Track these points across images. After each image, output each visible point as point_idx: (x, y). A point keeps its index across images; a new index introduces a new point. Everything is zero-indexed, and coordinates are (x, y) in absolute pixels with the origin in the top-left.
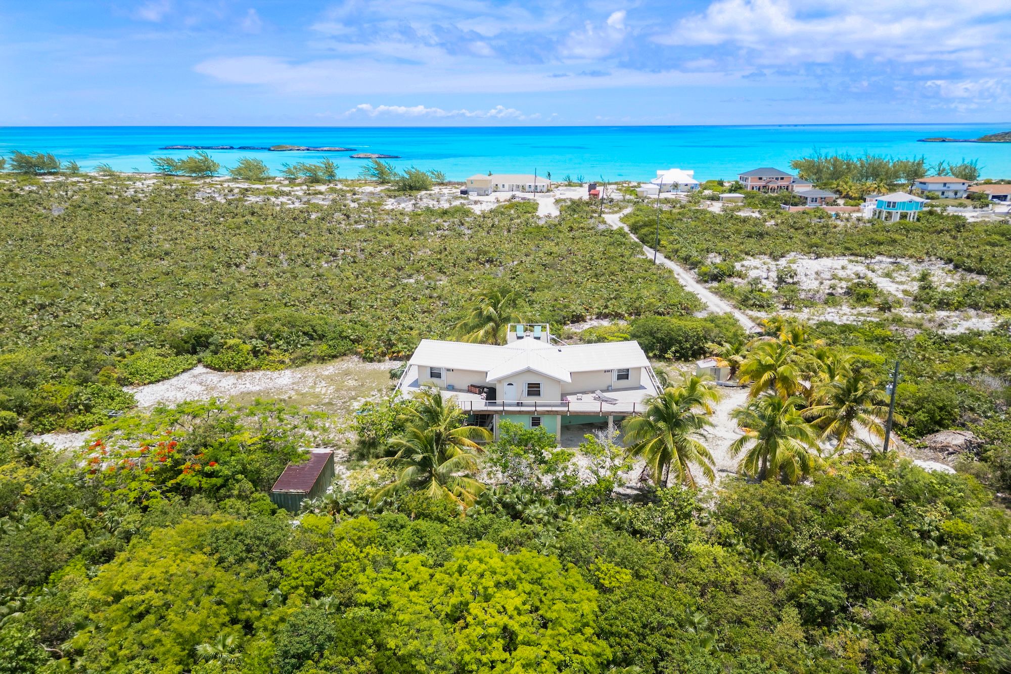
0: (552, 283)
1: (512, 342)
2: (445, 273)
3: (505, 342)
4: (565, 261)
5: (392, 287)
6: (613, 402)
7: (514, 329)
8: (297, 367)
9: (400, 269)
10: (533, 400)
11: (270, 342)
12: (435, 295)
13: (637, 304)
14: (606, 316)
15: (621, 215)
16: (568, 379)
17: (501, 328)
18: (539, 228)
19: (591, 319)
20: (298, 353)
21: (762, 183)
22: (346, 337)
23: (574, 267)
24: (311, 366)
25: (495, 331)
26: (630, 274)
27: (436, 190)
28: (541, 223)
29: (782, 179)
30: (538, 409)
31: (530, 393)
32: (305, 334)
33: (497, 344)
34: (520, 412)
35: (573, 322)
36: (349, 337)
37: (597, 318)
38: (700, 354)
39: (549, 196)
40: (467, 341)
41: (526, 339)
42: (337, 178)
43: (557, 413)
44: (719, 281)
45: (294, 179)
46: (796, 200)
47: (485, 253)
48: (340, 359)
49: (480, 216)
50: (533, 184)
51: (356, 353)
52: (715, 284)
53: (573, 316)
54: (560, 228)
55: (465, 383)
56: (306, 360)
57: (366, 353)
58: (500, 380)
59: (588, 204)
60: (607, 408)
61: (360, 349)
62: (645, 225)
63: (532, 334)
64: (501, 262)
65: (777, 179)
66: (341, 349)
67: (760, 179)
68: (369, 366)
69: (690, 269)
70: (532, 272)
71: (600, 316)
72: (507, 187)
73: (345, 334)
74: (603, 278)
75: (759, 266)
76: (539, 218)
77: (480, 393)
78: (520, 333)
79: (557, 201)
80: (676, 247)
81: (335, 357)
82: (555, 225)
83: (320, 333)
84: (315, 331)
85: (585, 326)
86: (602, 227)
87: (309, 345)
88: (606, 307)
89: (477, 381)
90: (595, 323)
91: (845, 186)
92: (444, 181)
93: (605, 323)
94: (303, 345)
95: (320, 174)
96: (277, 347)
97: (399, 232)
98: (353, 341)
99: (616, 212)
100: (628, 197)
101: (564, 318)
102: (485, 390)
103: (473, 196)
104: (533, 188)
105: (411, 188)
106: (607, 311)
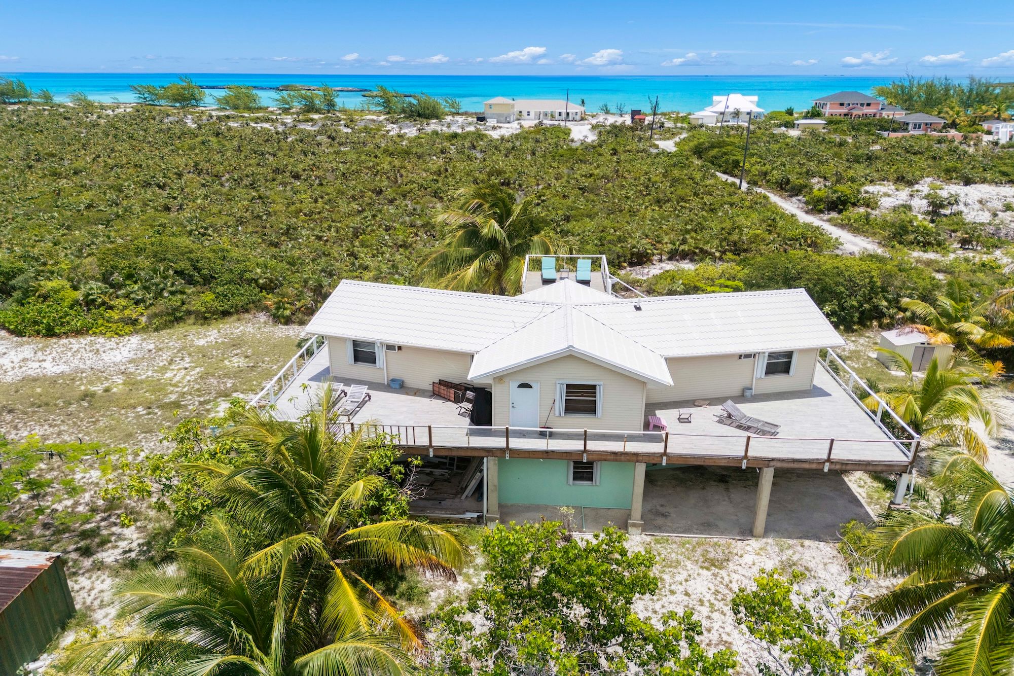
0: (595, 210)
1: (533, 288)
2: (441, 198)
3: (518, 290)
4: (610, 185)
5: (360, 212)
6: (768, 431)
7: (537, 265)
8: (157, 330)
9: (379, 192)
10: (579, 423)
11: (116, 286)
12: (419, 223)
13: (735, 237)
14: (684, 256)
15: (677, 139)
16: (663, 375)
17: (513, 264)
18: (573, 151)
19: (660, 261)
20: (162, 305)
21: (844, 110)
22: (250, 281)
23: (624, 192)
24: (179, 330)
25: (502, 268)
26: (708, 199)
27: (449, 119)
28: (574, 145)
29: (869, 105)
30: (592, 445)
31: (571, 408)
32: (179, 273)
33: (502, 292)
34: (547, 455)
35: (631, 264)
36: (256, 281)
37: (670, 259)
38: (871, 319)
39: (584, 125)
40: (446, 288)
41: (558, 285)
42: (337, 108)
43: (635, 457)
44: (840, 212)
45: (289, 109)
46: (896, 126)
47: (499, 173)
48: (235, 317)
49: (498, 140)
50: (564, 111)
51: (266, 309)
52: (834, 215)
53: (633, 254)
54: (601, 150)
55: (426, 376)
56: (174, 318)
57: (278, 309)
58: (501, 377)
59: (632, 129)
60: (761, 448)
61: (270, 300)
62: (712, 146)
63: (572, 275)
64: (520, 185)
65: (862, 105)
66: (238, 301)
67: (842, 104)
68: (282, 331)
69: (791, 196)
70: (564, 197)
71: (674, 256)
72: (532, 114)
73: (248, 275)
74: (668, 205)
75: (891, 193)
76: (572, 141)
77: (458, 400)
78: (549, 273)
79: (594, 127)
80: (764, 169)
81: (225, 314)
82: (594, 147)
83: (205, 272)
84: (197, 269)
85: (654, 270)
86: (654, 151)
87: (183, 293)
88: (684, 242)
89: (450, 373)
90: (669, 266)
91: (951, 113)
92: (460, 112)
93: (687, 266)
94: (172, 293)
95: (317, 102)
96: (127, 296)
97: (391, 154)
98: (262, 288)
99: (668, 139)
100: (679, 125)
101: (619, 257)
102: (470, 394)
103: (491, 122)
104: (564, 116)
105: (419, 115)
106: (685, 247)
